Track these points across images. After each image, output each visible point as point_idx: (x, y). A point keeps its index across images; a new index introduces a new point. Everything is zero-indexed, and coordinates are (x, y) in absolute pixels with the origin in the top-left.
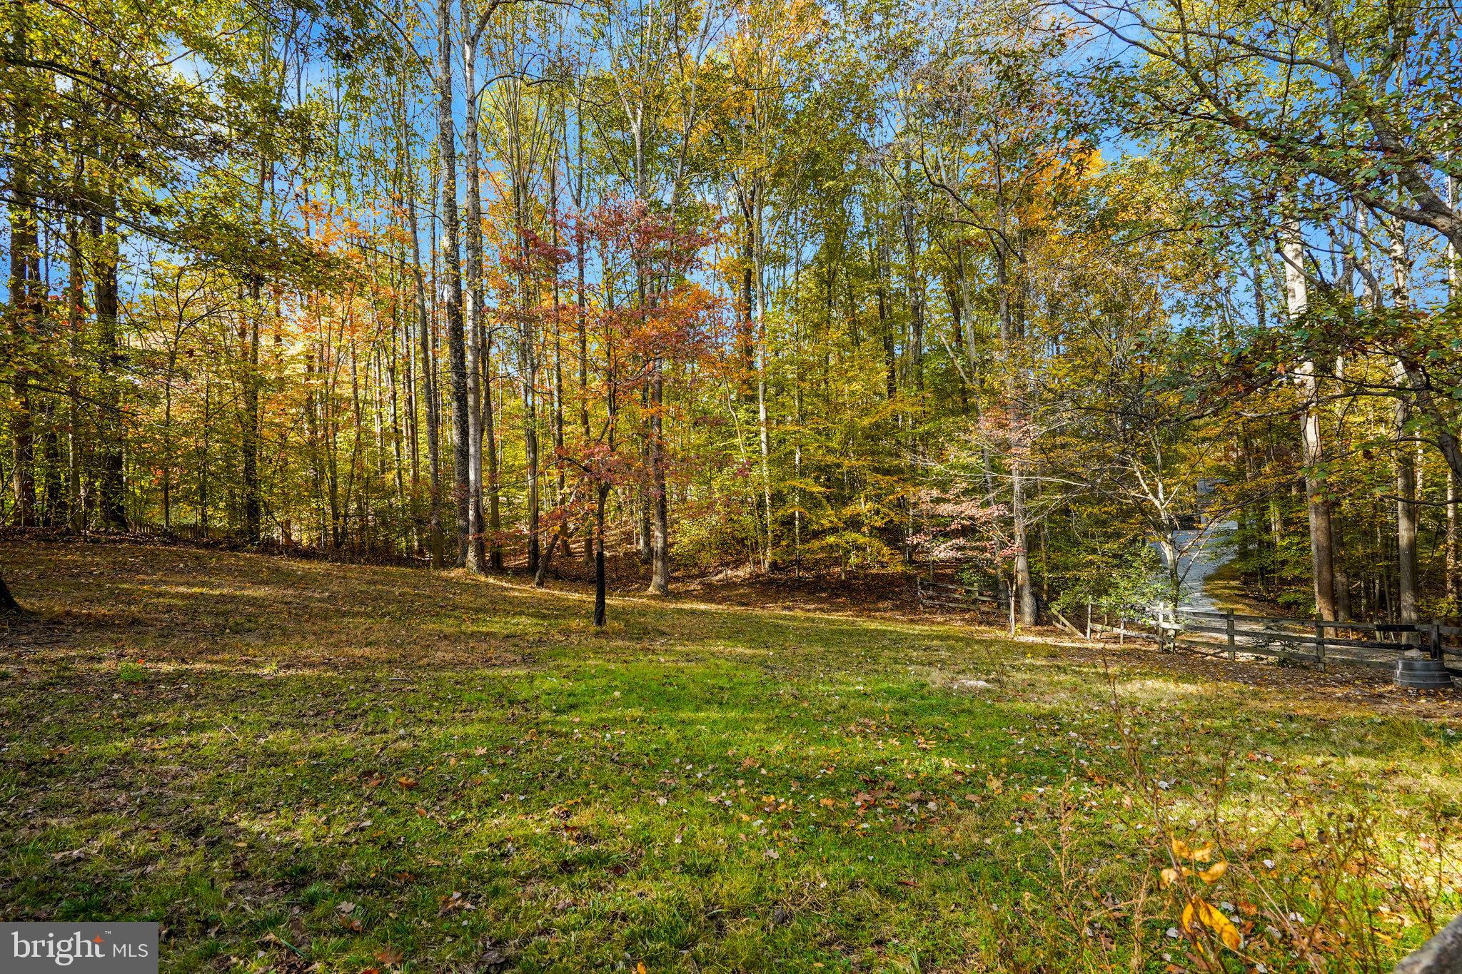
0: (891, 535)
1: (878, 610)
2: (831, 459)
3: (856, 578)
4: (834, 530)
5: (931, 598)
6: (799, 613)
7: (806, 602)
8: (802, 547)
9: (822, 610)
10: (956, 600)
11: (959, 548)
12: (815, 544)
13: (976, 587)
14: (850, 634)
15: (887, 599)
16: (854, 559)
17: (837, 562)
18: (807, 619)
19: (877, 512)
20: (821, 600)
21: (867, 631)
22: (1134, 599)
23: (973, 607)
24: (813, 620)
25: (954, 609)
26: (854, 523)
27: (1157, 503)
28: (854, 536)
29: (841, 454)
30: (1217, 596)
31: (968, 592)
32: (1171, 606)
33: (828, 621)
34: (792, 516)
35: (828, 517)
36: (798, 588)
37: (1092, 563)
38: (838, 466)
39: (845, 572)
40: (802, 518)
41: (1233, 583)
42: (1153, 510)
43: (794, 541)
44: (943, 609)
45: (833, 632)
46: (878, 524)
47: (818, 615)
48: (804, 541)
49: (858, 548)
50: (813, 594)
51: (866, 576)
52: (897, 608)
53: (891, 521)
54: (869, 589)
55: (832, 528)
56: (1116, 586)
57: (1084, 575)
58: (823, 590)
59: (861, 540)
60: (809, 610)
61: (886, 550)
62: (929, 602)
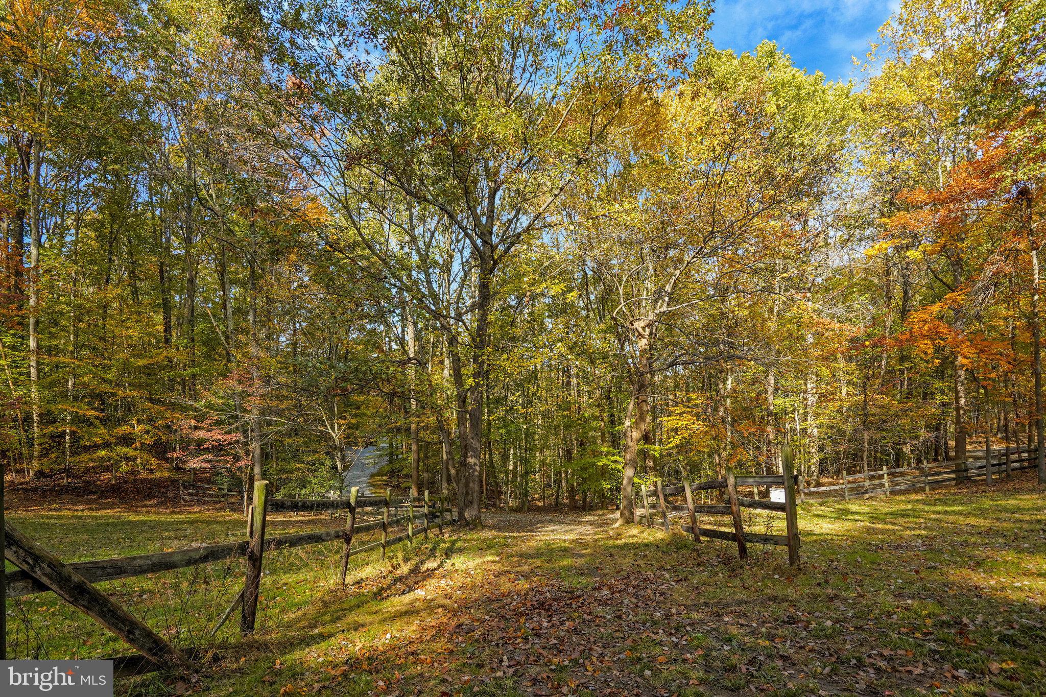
0: (160, 450)
1: (145, 506)
2: (107, 388)
3: (126, 482)
4: (107, 445)
5: (191, 495)
6: (67, 513)
7: (74, 504)
8: (72, 459)
9: (91, 509)
10: (211, 496)
11: (208, 461)
12: (86, 457)
13: (225, 486)
14: (114, 525)
15: (153, 497)
16: (124, 467)
17: (107, 470)
18: (74, 517)
19: (147, 432)
20: (89, 502)
21: (129, 522)
22: (320, 489)
23: (222, 499)
24: (80, 517)
25: (208, 502)
26: (127, 440)
27: (334, 435)
28: (125, 450)
29: (117, 385)
30: (374, 486)
31: (219, 489)
32: (338, 492)
33: (96, 518)
34: (63, 434)
35: (101, 433)
36: (67, 492)
37: (299, 469)
38: (113, 395)
39: (115, 478)
40: (73, 433)
41: (384, 478)
42: (331, 438)
43: (64, 453)
44: (200, 502)
45: (99, 525)
46: (147, 442)
47: (86, 513)
48: (73, 454)
49: (128, 459)
50: (82, 496)
51: (135, 480)
52: (161, 504)
53: (160, 439)
54: (138, 491)
55: (104, 444)
56: (310, 482)
57: (293, 476)
58: (93, 493)
59: (132, 453)
60: (77, 510)
61: (153, 461)
62: (188, 498)
